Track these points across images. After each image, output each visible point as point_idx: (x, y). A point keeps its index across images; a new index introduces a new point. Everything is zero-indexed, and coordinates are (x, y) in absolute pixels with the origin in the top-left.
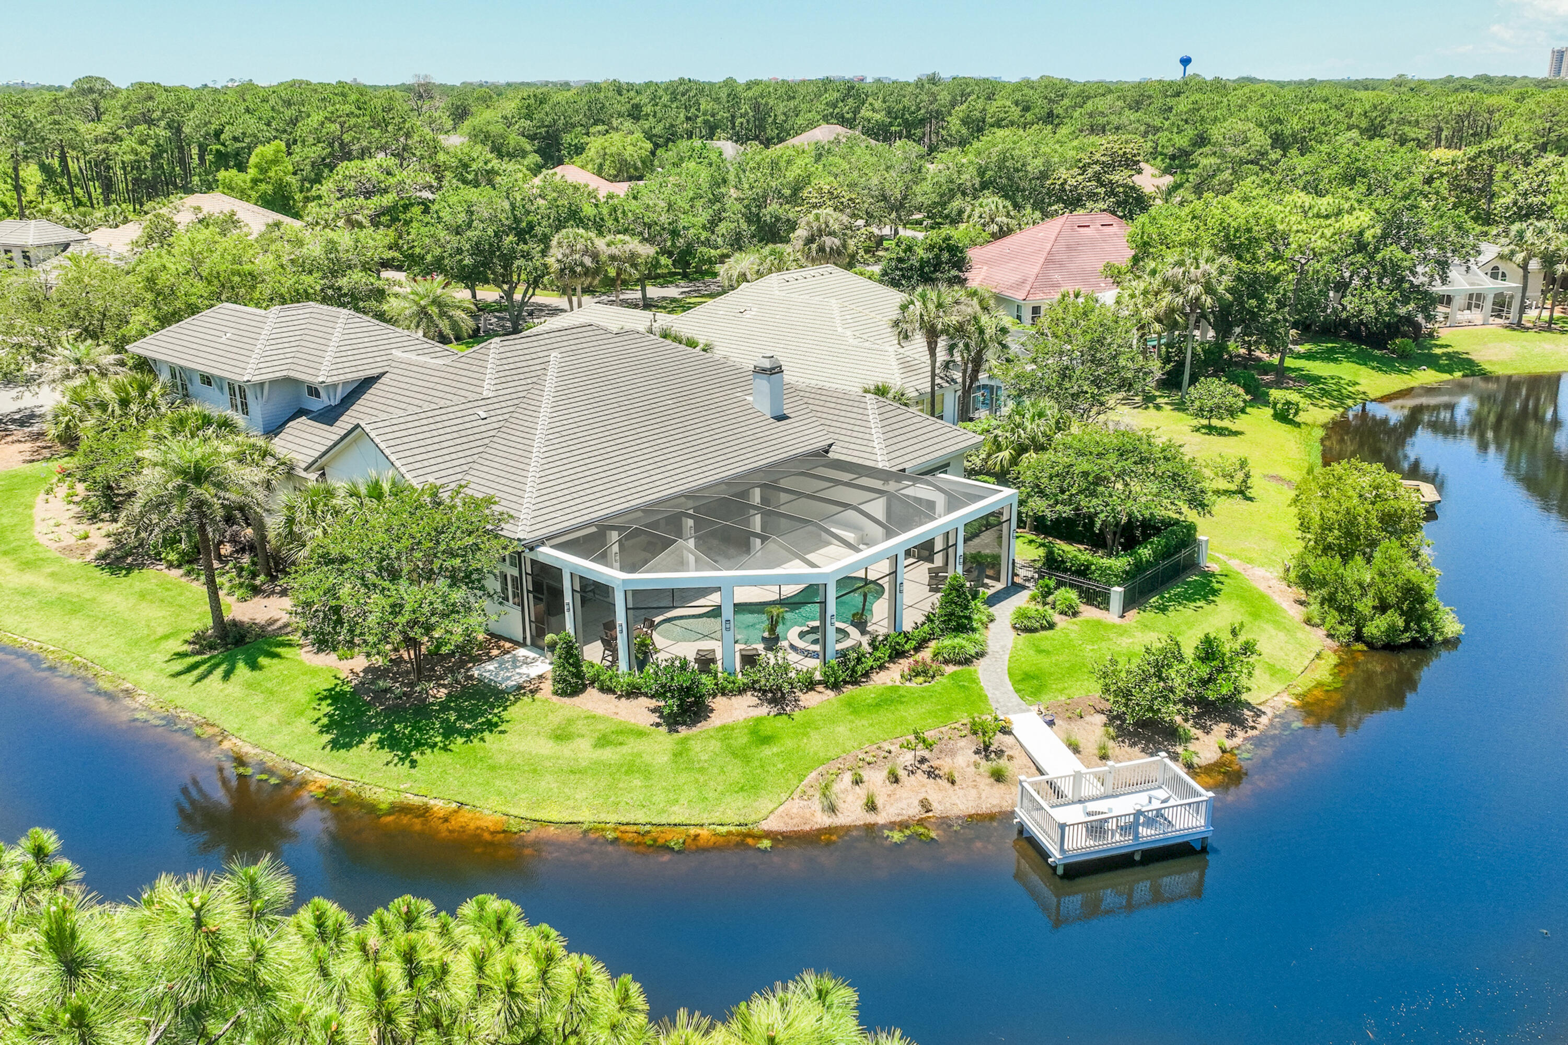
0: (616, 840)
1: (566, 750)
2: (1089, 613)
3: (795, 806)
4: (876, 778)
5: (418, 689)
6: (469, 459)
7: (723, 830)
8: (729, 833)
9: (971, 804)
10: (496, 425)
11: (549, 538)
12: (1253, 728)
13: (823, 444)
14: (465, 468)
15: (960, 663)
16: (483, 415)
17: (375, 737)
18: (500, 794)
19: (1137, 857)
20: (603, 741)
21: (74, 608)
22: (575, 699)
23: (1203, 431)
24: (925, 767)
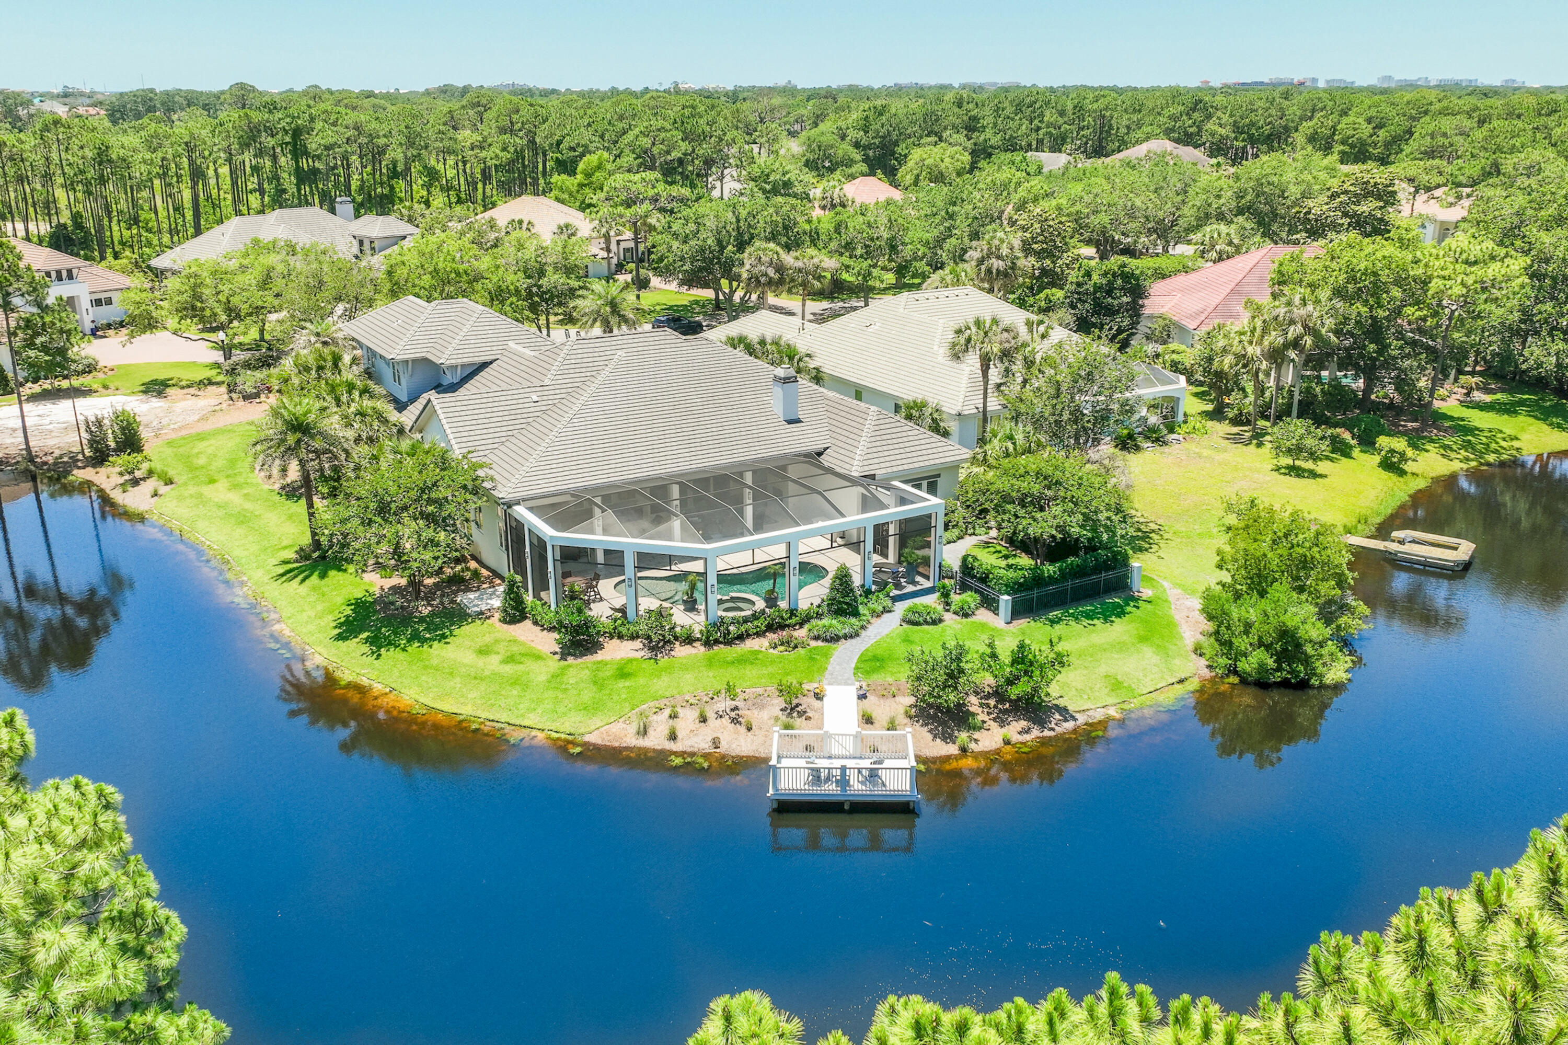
0: (477, 730)
1: (481, 662)
2: (983, 615)
3: (616, 728)
4: (689, 716)
5: (412, 604)
6: (510, 433)
7: (556, 735)
8: (558, 739)
9: (754, 748)
10: (544, 408)
11: (524, 500)
12: (1053, 729)
13: (819, 447)
14: (504, 439)
15: (825, 640)
16: (535, 398)
17: (365, 635)
18: (420, 686)
19: (846, 807)
20: (510, 659)
21: (243, 519)
22: (512, 627)
23: (1283, 471)
24: (733, 714)
